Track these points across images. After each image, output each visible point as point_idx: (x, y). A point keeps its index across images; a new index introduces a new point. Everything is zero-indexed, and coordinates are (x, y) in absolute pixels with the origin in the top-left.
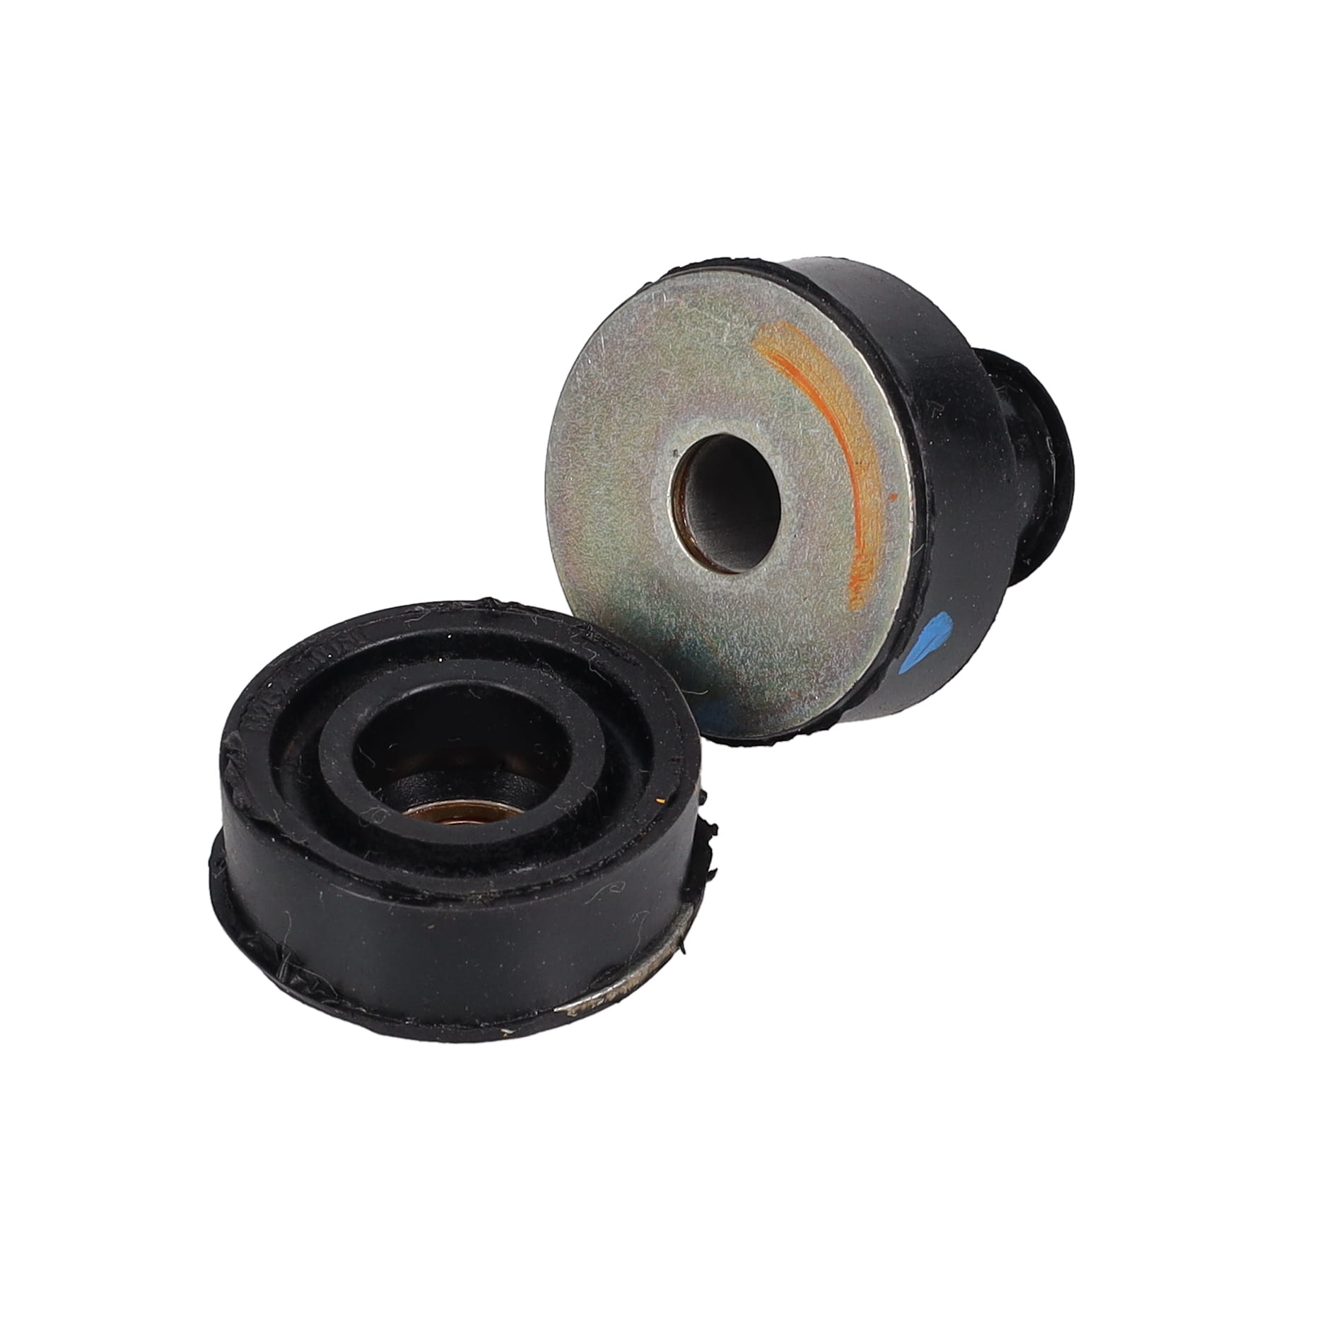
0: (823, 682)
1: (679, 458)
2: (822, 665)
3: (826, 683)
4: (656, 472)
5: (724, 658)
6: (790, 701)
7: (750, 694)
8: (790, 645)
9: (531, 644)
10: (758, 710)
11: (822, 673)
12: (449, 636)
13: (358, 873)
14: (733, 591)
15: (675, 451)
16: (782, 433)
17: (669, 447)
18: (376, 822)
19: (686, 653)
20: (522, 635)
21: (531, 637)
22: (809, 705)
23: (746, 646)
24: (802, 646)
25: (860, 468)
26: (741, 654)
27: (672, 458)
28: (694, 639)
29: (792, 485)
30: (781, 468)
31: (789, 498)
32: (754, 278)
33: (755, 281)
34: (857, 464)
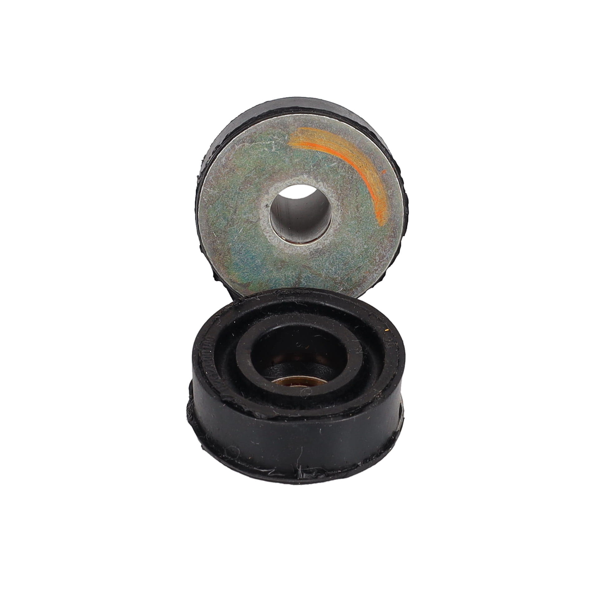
0: (379, 261)
1: (270, 207)
2: (376, 254)
3: (381, 261)
4: (261, 218)
5: (326, 276)
6: (366, 276)
7: (345, 284)
8: (357, 254)
9: (264, 308)
10: (352, 288)
11: (377, 258)
12: (235, 322)
13: (330, 414)
14: (319, 247)
15: (267, 205)
16: (318, 172)
17: (263, 205)
18: (309, 394)
19: (305, 283)
20: (259, 306)
21: (263, 305)
22: (376, 274)
23: (335, 266)
24: (363, 252)
25: (363, 168)
26: (334, 270)
27: (266, 209)
28: (307, 276)
29: (331, 191)
30: (323, 187)
31: (332, 197)
32: (278, 117)
33: (279, 118)
34: (360, 167)
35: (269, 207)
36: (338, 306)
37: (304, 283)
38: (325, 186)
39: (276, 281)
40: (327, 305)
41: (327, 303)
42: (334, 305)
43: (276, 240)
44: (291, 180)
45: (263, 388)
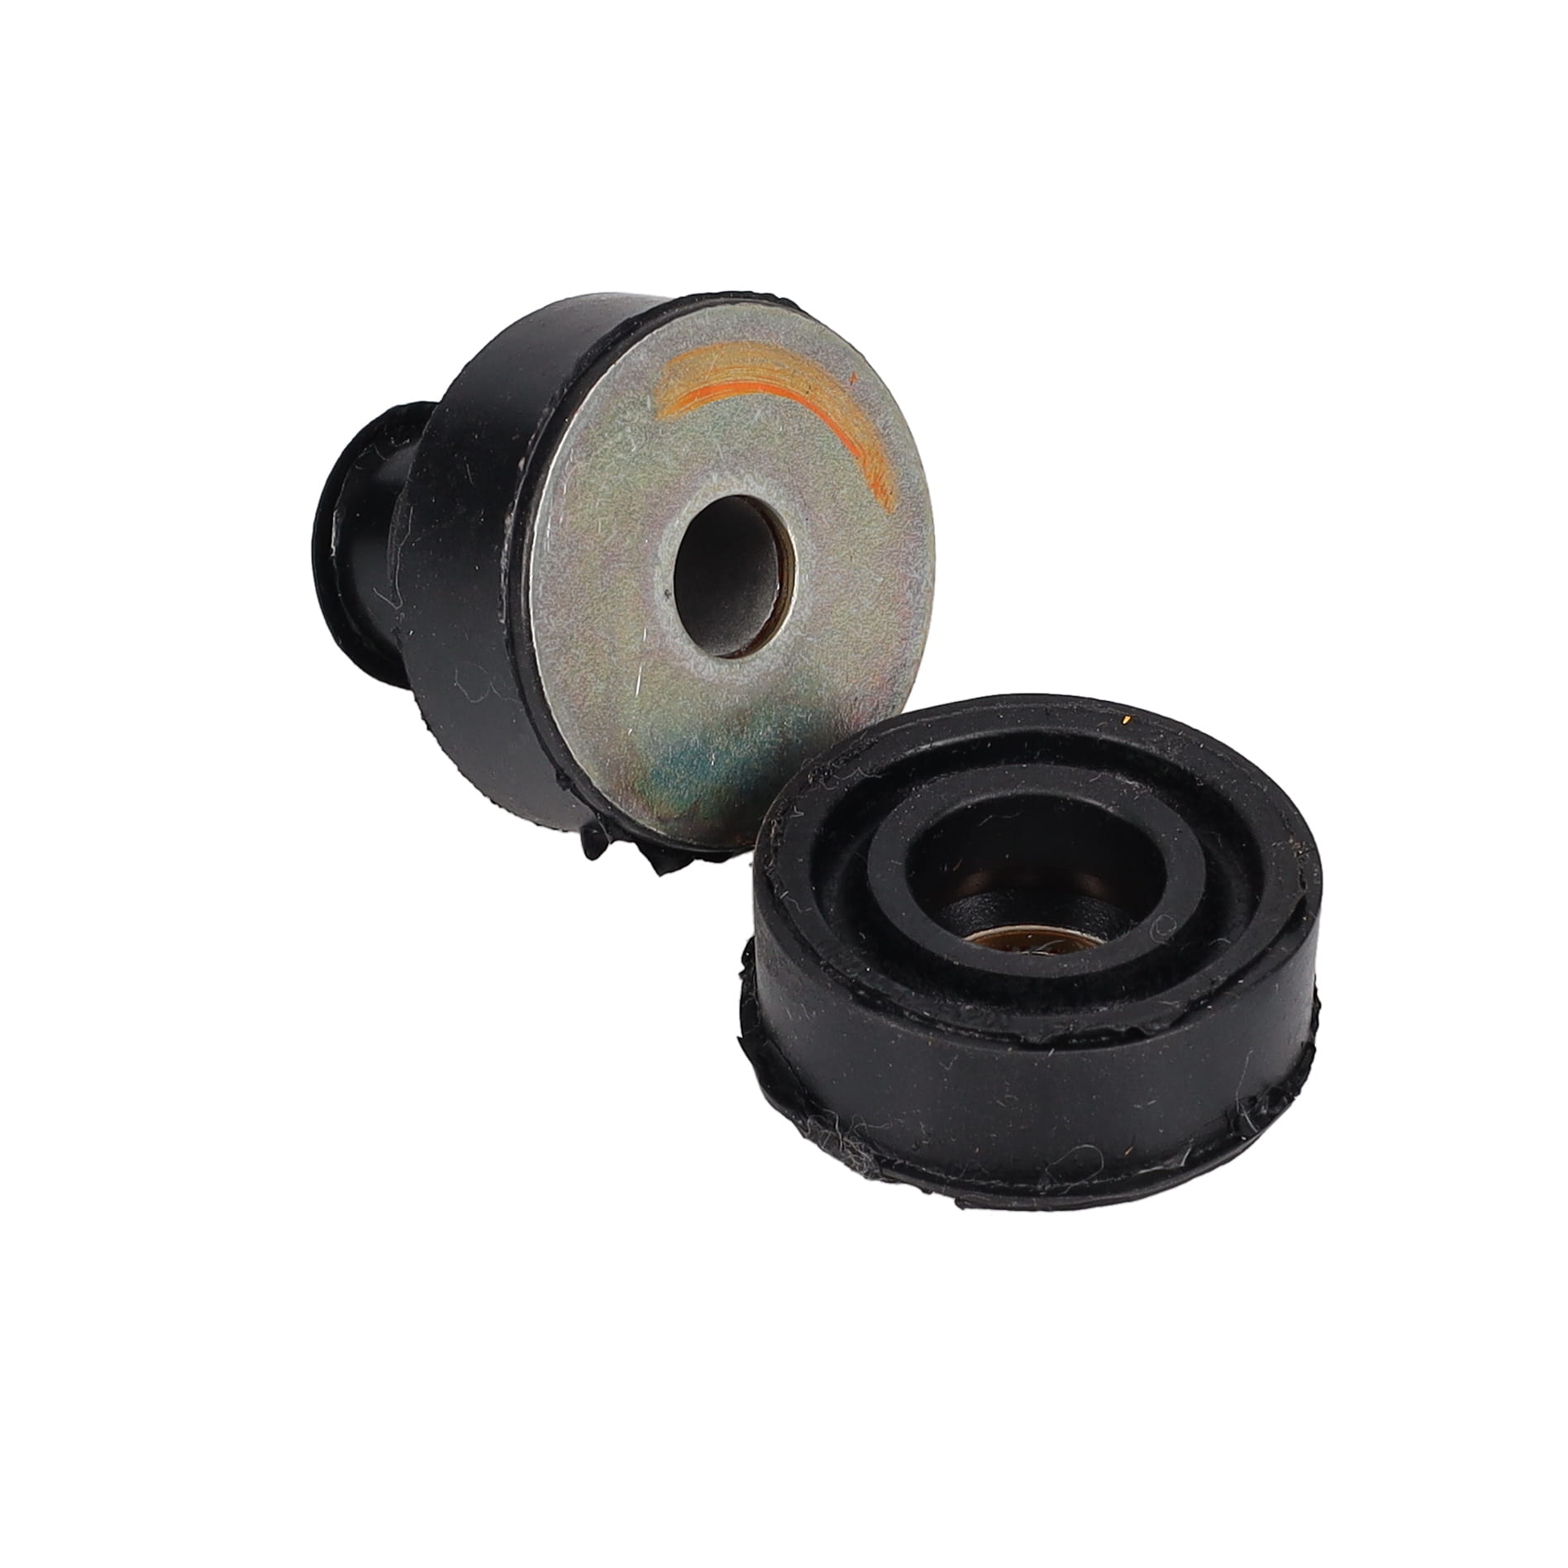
4: (665, 632)
15: (666, 593)
17: (658, 596)
18: (1174, 930)
27: (667, 602)
29: (772, 484)
30: (755, 483)
31: (779, 498)
32: (618, 362)
33: (620, 365)
34: (807, 392)
35: (671, 594)
36: (963, 734)
37: (797, 741)
38: (759, 479)
39: (743, 767)
40: (939, 744)
41: (933, 741)
42: (955, 737)
43: (711, 667)
44: (689, 503)
45: (1070, 975)
